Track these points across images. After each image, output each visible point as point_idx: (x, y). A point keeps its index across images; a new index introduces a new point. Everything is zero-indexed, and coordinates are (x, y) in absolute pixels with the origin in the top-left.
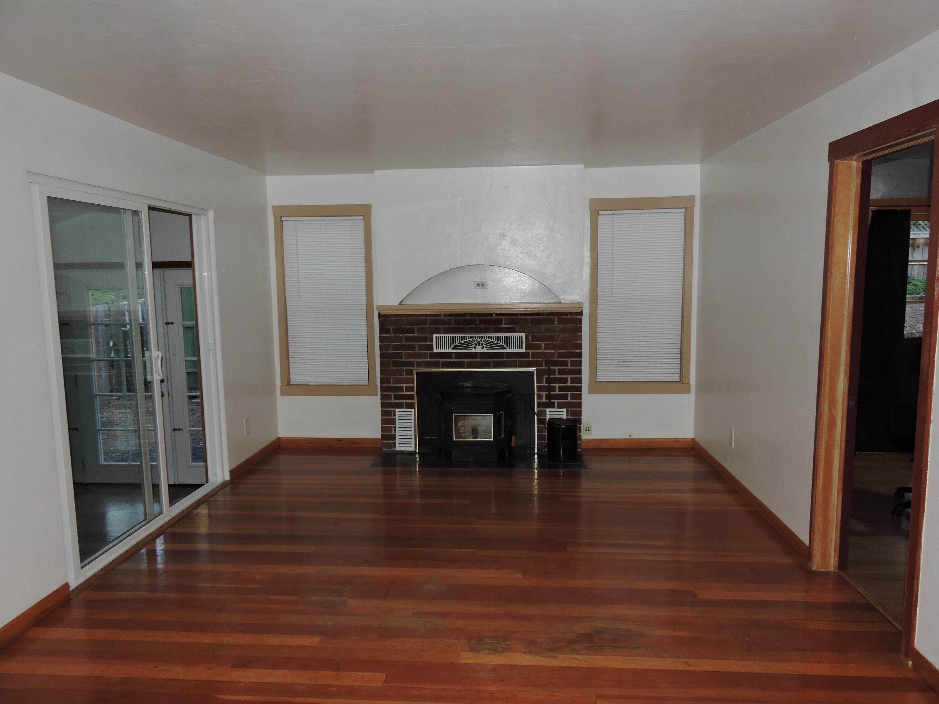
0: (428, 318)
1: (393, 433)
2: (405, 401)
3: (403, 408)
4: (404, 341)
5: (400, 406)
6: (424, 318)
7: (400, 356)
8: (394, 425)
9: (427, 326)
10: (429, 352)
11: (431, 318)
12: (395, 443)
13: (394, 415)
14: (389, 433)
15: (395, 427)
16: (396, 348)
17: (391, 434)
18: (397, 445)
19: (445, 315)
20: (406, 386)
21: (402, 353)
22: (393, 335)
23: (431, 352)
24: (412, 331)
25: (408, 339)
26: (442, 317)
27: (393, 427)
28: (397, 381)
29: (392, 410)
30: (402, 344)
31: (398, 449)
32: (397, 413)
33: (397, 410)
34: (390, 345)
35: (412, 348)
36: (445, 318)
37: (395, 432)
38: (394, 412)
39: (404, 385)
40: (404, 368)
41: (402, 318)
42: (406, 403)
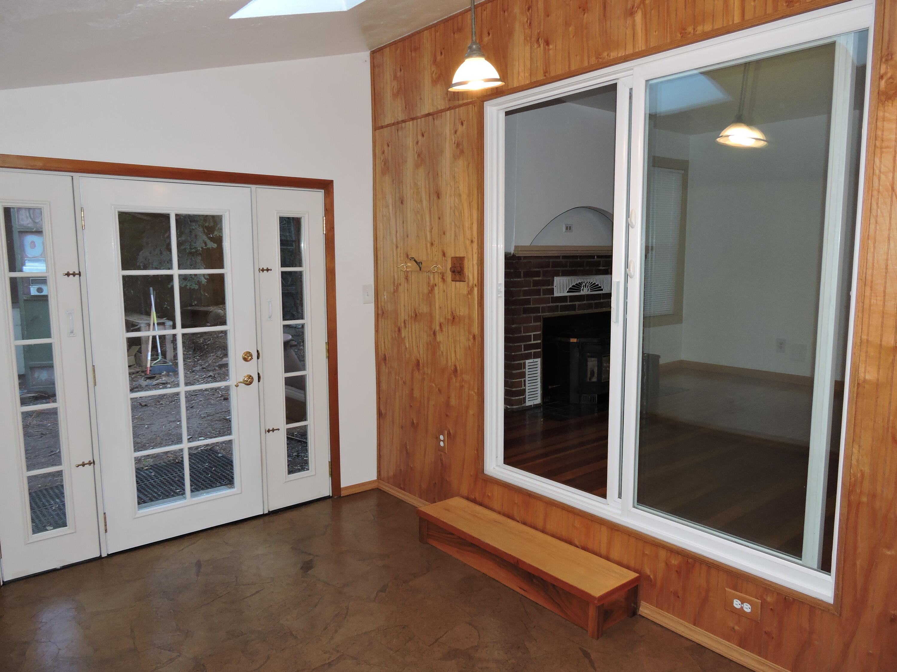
0: (551, 260)
1: (523, 387)
2: (533, 351)
3: (531, 359)
4: (532, 286)
5: (528, 357)
6: (547, 260)
7: (528, 302)
8: (524, 379)
9: (549, 269)
10: (550, 296)
11: (554, 260)
12: (525, 398)
13: (525, 368)
14: (519, 389)
15: (525, 381)
16: (526, 293)
17: (522, 388)
18: (527, 400)
19: (564, 257)
20: (533, 334)
21: (530, 298)
22: (523, 279)
23: (552, 296)
24: (537, 274)
25: (536, 283)
26: (561, 260)
27: (523, 381)
28: (527, 330)
29: (522, 362)
30: (530, 288)
31: (528, 403)
32: (527, 365)
33: (527, 361)
34: (521, 290)
35: (538, 292)
36: (563, 260)
37: (525, 385)
38: (525, 363)
39: (532, 334)
40: (532, 315)
41: (531, 260)
42: (534, 352)
